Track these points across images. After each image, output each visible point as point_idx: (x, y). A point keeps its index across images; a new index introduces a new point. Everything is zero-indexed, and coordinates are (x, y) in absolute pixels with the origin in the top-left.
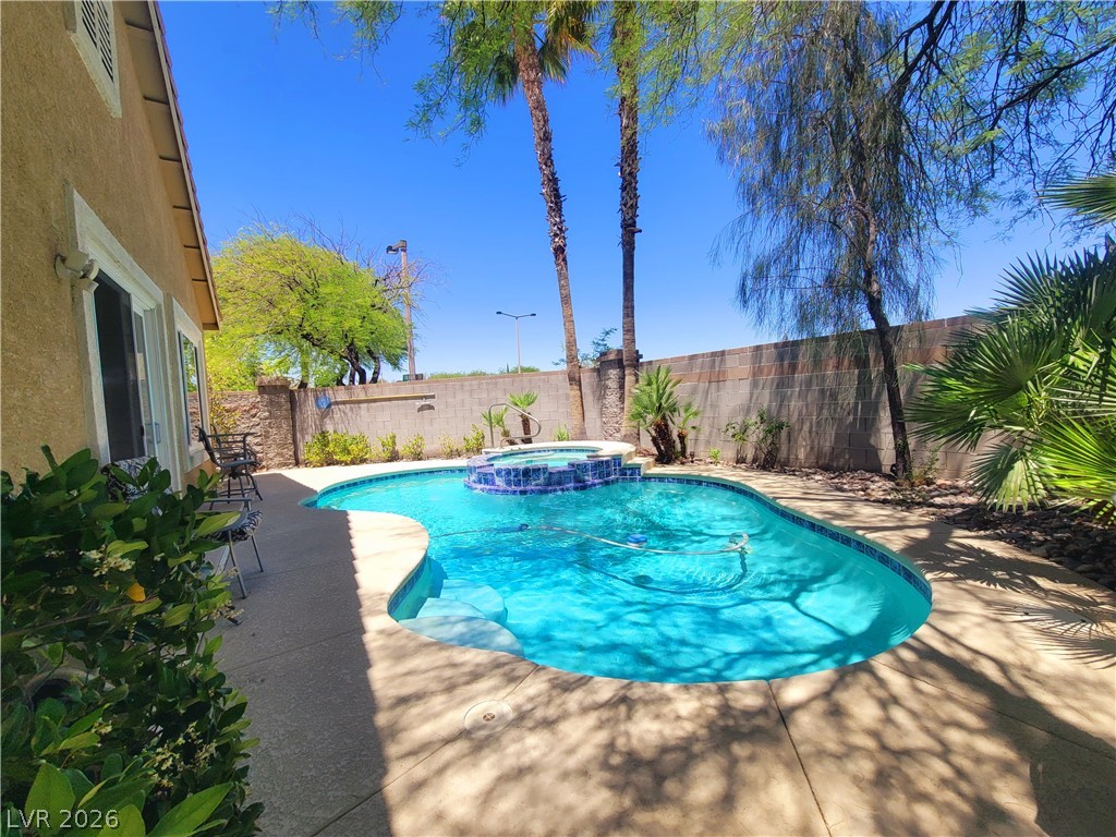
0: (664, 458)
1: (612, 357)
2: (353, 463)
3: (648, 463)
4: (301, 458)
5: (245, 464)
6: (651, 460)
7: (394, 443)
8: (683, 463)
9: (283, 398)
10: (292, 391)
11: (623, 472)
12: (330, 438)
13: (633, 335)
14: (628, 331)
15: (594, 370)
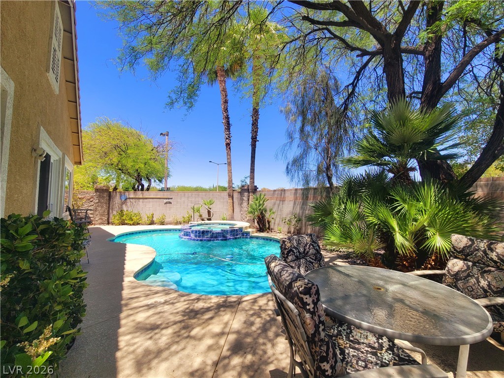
0: (261, 230)
1: (246, 188)
2: (134, 224)
3: (253, 232)
4: (110, 221)
5: (85, 223)
6: (254, 230)
7: (153, 217)
8: (268, 232)
9: (106, 194)
10: (110, 192)
11: (243, 234)
12: (124, 213)
13: (254, 180)
14: (252, 178)
15: (239, 192)
